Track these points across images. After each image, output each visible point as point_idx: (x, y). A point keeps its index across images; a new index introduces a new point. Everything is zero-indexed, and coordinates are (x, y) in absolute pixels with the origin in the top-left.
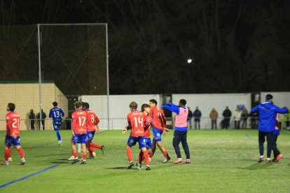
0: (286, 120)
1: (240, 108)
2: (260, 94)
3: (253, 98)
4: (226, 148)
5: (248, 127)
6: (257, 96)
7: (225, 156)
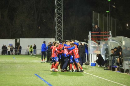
0: (31, 51)
1: (10, 45)
2: (19, 39)
3: (16, 41)
4: (5, 64)
5: (14, 54)
6: (18, 40)
7: (4, 67)
